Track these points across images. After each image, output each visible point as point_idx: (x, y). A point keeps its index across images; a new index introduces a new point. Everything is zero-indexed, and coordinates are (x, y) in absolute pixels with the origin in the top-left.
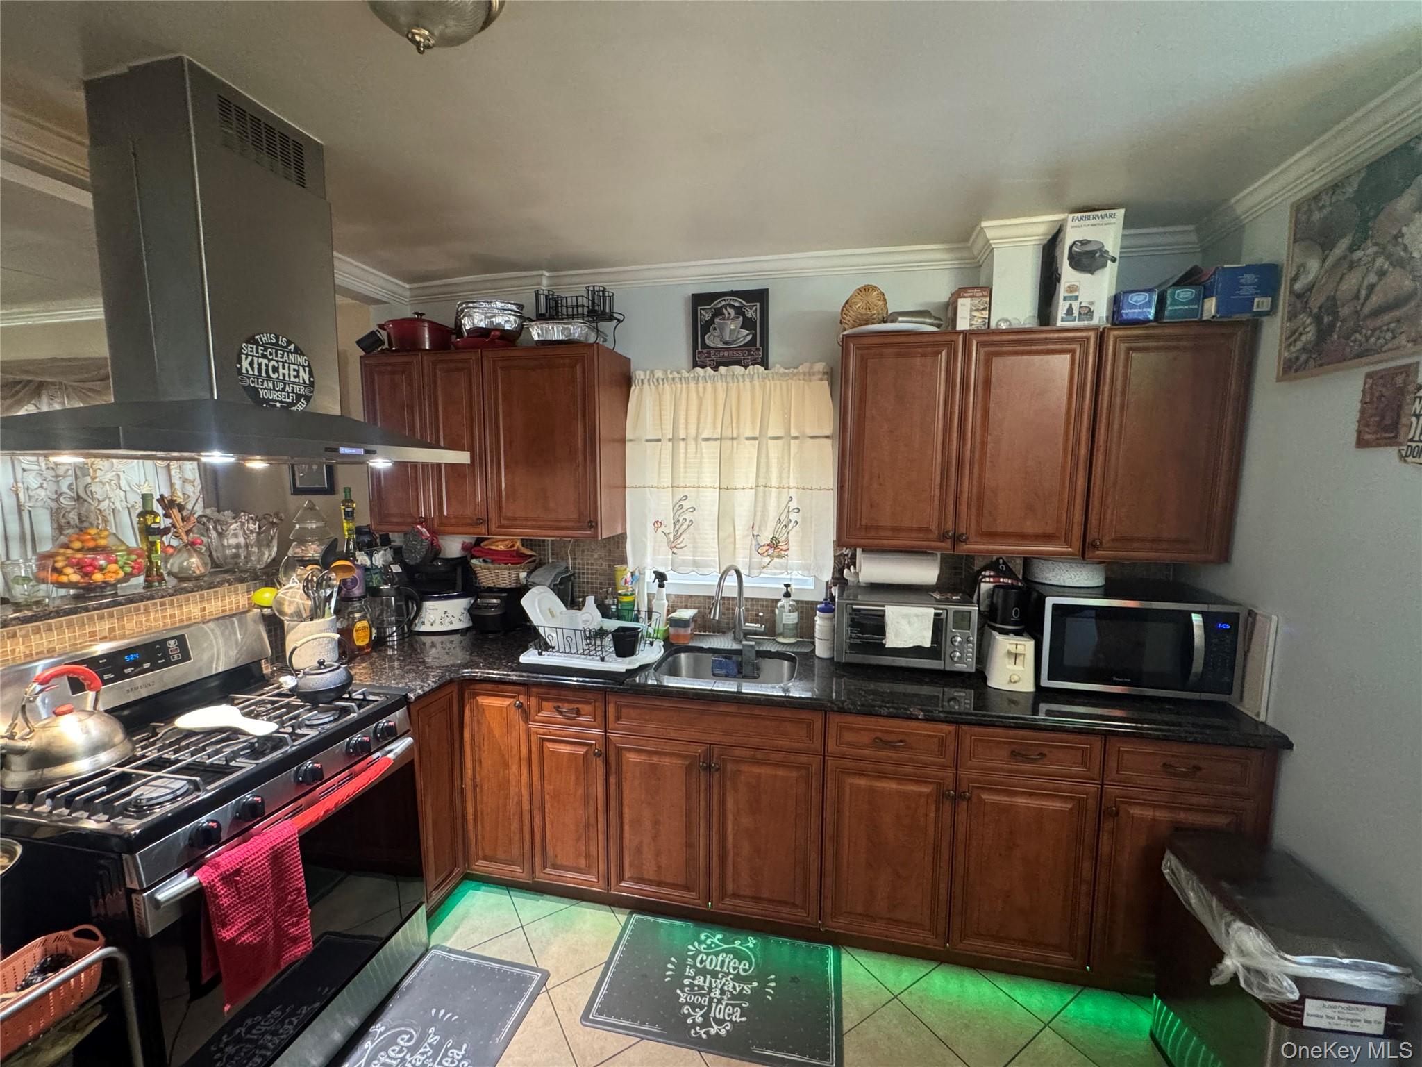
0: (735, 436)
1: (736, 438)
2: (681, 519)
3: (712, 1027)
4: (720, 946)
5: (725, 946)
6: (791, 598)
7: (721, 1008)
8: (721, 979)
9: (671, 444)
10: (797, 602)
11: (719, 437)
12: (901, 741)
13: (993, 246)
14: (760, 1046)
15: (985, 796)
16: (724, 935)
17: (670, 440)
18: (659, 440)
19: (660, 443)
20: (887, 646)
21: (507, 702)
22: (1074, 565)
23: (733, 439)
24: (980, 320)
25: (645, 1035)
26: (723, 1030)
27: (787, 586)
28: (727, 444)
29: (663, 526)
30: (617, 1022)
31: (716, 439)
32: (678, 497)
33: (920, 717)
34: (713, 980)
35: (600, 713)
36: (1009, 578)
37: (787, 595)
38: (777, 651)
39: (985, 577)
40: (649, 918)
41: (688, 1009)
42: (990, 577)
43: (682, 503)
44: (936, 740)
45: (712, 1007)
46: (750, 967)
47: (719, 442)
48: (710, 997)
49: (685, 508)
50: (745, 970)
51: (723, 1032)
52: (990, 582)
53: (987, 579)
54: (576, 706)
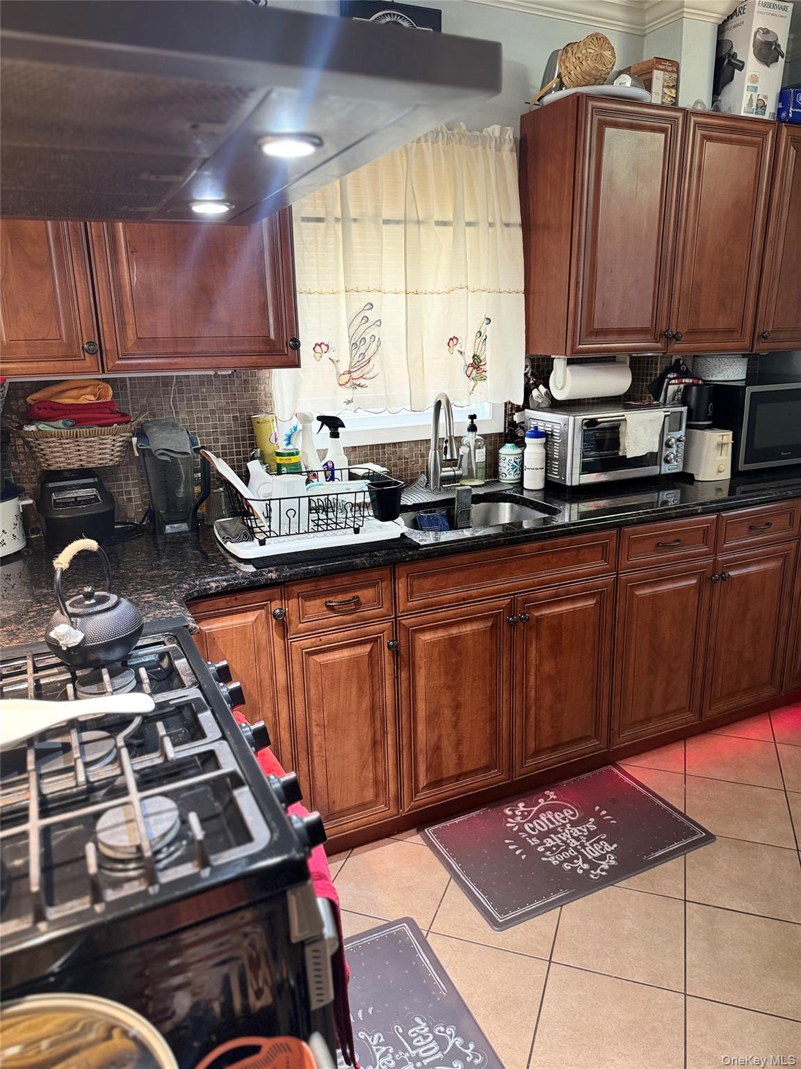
0: (421, 218)
1: (423, 222)
2: (368, 338)
3: (601, 864)
4: (532, 810)
5: (536, 808)
6: (477, 433)
7: (590, 849)
8: (564, 831)
9: (339, 226)
10: (485, 436)
11: (403, 219)
12: (677, 541)
13: (685, 15)
14: (649, 854)
15: (732, 574)
16: (524, 802)
17: (337, 220)
18: (320, 220)
19: (322, 225)
20: (628, 457)
21: (251, 617)
22: (736, 360)
23: (418, 222)
24: (669, 99)
25: (560, 903)
26: (611, 861)
27: (473, 417)
28: (412, 228)
29: (331, 352)
30: (528, 908)
31: (398, 222)
32: (357, 306)
33: (699, 511)
34: (559, 836)
35: (386, 595)
36: (689, 378)
37: (473, 428)
38: (485, 493)
39: (671, 379)
40: (443, 825)
41: (568, 866)
42: (674, 378)
43: (367, 313)
44: (701, 532)
45: (582, 852)
46: (572, 810)
47: (403, 225)
48: (573, 848)
49: (372, 320)
50: (574, 815)
51: (613, 862)
52: (675, 384)
53: (673, 381)
54: (351, 595)
